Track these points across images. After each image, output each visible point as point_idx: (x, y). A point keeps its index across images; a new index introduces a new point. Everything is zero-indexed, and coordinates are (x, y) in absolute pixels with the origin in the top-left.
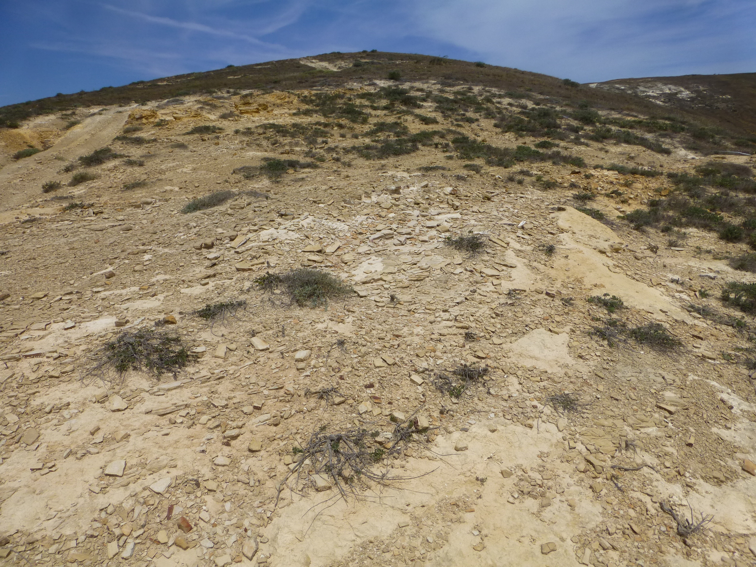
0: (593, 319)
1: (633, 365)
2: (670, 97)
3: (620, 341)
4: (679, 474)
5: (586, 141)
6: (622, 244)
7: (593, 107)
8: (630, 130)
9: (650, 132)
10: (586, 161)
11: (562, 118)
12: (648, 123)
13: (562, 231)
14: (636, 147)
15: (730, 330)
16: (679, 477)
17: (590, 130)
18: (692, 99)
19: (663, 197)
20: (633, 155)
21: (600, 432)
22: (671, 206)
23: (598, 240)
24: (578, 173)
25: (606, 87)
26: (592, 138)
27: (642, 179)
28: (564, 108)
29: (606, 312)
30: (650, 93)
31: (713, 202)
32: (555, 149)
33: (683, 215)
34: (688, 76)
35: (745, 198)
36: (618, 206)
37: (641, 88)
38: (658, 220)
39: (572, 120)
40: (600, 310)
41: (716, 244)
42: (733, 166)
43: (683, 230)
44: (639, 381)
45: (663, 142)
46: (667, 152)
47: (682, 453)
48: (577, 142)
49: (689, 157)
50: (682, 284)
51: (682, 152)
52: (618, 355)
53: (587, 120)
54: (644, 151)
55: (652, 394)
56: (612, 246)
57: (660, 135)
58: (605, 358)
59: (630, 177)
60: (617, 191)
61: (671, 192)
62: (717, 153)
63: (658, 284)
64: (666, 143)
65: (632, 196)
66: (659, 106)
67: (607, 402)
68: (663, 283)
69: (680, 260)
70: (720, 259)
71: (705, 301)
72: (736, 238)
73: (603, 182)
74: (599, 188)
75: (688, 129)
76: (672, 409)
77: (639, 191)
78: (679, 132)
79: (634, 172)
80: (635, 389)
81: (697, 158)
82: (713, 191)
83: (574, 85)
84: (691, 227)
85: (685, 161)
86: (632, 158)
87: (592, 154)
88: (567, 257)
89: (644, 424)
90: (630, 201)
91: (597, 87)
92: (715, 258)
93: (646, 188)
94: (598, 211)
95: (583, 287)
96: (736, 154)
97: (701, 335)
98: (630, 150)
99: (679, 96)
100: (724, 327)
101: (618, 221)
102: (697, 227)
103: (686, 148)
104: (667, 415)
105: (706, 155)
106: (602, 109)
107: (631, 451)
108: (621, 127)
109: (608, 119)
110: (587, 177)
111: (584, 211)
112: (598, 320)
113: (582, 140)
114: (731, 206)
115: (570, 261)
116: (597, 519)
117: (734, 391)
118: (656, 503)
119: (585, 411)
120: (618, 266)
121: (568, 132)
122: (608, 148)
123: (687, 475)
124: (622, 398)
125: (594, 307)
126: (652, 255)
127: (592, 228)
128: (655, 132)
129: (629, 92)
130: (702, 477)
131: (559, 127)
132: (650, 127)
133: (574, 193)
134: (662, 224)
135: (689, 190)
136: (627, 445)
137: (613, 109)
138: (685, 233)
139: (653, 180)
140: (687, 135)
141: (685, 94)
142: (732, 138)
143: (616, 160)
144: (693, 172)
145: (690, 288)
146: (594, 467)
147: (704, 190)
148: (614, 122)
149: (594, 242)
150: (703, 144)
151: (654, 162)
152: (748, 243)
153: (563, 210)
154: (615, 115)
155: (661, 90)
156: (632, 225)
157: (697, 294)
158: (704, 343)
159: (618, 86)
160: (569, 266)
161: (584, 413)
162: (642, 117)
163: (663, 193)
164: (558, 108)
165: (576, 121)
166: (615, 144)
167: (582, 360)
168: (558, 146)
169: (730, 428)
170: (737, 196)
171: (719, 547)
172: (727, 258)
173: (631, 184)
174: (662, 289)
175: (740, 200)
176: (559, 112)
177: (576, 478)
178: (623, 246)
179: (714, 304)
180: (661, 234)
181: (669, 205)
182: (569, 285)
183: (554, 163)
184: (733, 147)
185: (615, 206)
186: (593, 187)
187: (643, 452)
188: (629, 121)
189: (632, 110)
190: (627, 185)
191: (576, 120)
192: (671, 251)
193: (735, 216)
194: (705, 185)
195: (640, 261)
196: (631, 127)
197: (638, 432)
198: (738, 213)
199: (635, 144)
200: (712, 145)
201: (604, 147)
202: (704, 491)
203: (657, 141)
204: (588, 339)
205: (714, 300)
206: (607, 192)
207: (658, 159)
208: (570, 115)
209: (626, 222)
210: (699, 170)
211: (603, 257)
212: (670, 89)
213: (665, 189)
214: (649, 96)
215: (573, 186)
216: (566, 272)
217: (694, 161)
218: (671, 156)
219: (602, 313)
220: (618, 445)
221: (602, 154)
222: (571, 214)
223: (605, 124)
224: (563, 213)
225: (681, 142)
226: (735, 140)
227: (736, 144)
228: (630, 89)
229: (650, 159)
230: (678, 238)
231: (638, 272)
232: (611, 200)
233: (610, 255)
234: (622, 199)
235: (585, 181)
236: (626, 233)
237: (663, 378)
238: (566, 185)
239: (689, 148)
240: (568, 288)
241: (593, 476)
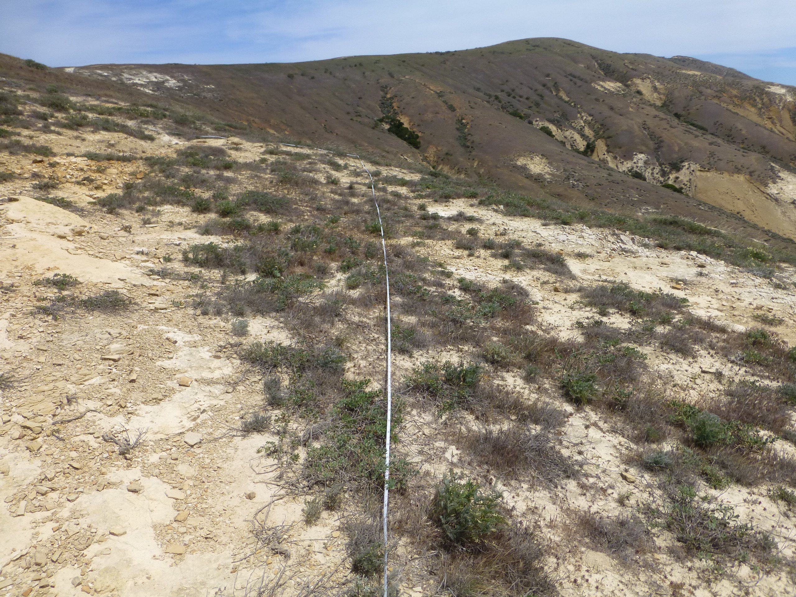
0: (38, 300)
1: (80, 330)
2: (158, 86)
3: (67, 313)
4: (121, 407)
5: (57, 129)
6: (86, 227)
7: (65, 92)
8: (109, 117)
9: (131, 119)
10: (55, 150)
11: (25, 104)
12: (128, 110)
13: (12, 222)
14: (116, 135)
15: (187, 283)
16: (121, 410)
17: (62, 118)
18: (180, 89)
19: (140, 180)
20: (112, 142)
21: (41, 397)
22: (146, 187)
23: (57, 226)
24: (41, 161)
25: (86, 73)
26: (64, 126)
27: (116, 164)
28: (26, 93)
29: (56, 291)
30: (137, 81)
31: (187, 181)
32: (14, 138)
33: (158, 194)
34: (171, 64)
35: (215, 175)
36: (92, 193)
37: (126, 75)
38: (132, 202)
39: (38, 106)
40: (49, 290)
41: (187, 216)
42: (210, 148)
43: (158, 208)
44: (85, 342)
45: (146, 129)
46: (151, 139)
47: (124, 390)
48: (46, 129)
49: (173, 143)
50: (147, 254)
51: (166, 138)
52: (64, 326)
53: (57, 106)
54: (126, 138)
55: (98, 350)
56: (73, 230)
57: (141, 122)
58: (49, 332)
59: (105, 164)
60: (88, 177)
61: (146, 175)
62: (198, 138)
63: (122, 258)
64: (149, 130)
65: (106, 182)
66: (146, 94)
67: (49, 370)
68: (127, 257)
69: (154, 235)
70: (190, 229)
71: (169, 265)
72: (205, 209)
73: (72, 169)
74: (68, 176)
75: (169, 116)
76: (116, 357)
77: (114, 176)
78: (161, 119)
79: (109, 158)
80: (80, 350)
81: (181, 143)
82: (186, 170)
83: (39, 67)
84: (166, 204)
85: (169, 146)
86: (112, 145)
87: (64, 143)
88: (14, 246)
89: (87, 378)
90: (104, 187)
91: (74, 72)
92: (186, 229)
93: (121, 172)
94: (63, 198)
95: (33, 273)
96: (215, 138)
97: (157, 293)
98: (110, 137)
99: (166, 84)
100: (181, 282)
101: (89, 207)
102: (171, 204)
103: (169, 134)
104: (112, 362)
105: (189, 140)
106: (76, 94)
107: (74, 404)
108: (99, 114)
109: (85, 105)
110: (52, 165)
111: (46, 200)
112: (45, 299)
113: (53, 128)
114: (203, 183)
115: (19, 251)
116: (35, 472)
117: (180, 330)
118: (98, 437)
119: (23, 384)
120: (80, 248)
121: (33, 120)
122: (85, 136)
123: (129, 405)
124: (66, 362)
125: (43, 289)
126: (126, 234)
127: (52, 215)
128: (136, 118)
129: (114, 79)
130: (143, 403)
131: (21, 113)
132: (130, 114)
133: (34, 182)
134: (137, 205)
135: (164, 171)
136: (69, 401)
137: (89, 95)
138: (159, 211)
139: (129, 165)
140: (170, 122)
141: (172, 83)
142: (212, 123)
143: (92, 148)
144: (175, 156)
145: (155, 256)
146: (32, 430)
147: (178, 170)
148: (92, 109)
149: (52, 229)
150: (186, 129)
151: (136, 149)
152: (216, 213)
153: (16, 200)
154: (93, 102)
155: (147, 78)
156: (105, 209)
157: (162, 260)
158: (159, 299)
159: (100, 72)
160: (17, 256)
161: (21, 387)
162: (122, 104)
163: (138, 176)
164: (20, 93)
165: (44, 108)
166: (93, 132)
167: (22, 340)
168: (19, 134)
169: (172, 358)
170: (208, 173)
171: (157, 450)
172: (196, 227)
173: (104, 170)
174: (127, 262)
175: (210, 177)
176: (20, 96)
177: (11, 447)
178: (86, 229)
179: (178, 266)
180: (137, 214)
181: (145, 186)
182: (16, 274)
183: (11, 153)
184: (213, 132)
185: (88, 193)
186: (59, 175)
187: (86, 401)
188: (108, 108)
189: (111, 96)
190: (100, 171)
191: (44, 106)
192: (145, 229)
193: (207, 191)
194: (180, 165)
195: (107, 241)
196: (111, 114)
197: (81, 386)
198: (209, 189)
199: (115, 131)
200: (194, 131)
201: (80, 135)
202: (144, 413)
203: (141, 128)
204: (30, 319)
205: (177, 263)
206: (77, 180)
207: (141, 145)
208: (35, 101)
209: (98, 207)
210: (180, 153)
211: (64, 242)
212: (156, 78)
213: (141, 172)
214: (136, 84)
215: (35, 175)
216: (13, 263)
217: (177, 146)
218: (155, 142)
219: (52, 293)
220: (60, 403)
221: (78, 143)
222: (24, 203)
223: (80, 110)
224: (14, 204)
225: (164, 129)
226: (214, 126)
227: (215, 129)
228: (115, 75)
229: (132, 146)
230: (153, 215)
231: (101, 250)
232: (84, 187)
233: (71, 239)
234: (95, 185)
235: (50, 170)
236: (98, 218)
237: (110, 334)
238: (26, 175)
239: (172, 134)
240: (14, 277)
241: (32, 438)
